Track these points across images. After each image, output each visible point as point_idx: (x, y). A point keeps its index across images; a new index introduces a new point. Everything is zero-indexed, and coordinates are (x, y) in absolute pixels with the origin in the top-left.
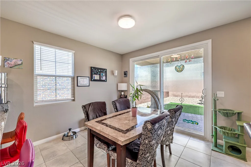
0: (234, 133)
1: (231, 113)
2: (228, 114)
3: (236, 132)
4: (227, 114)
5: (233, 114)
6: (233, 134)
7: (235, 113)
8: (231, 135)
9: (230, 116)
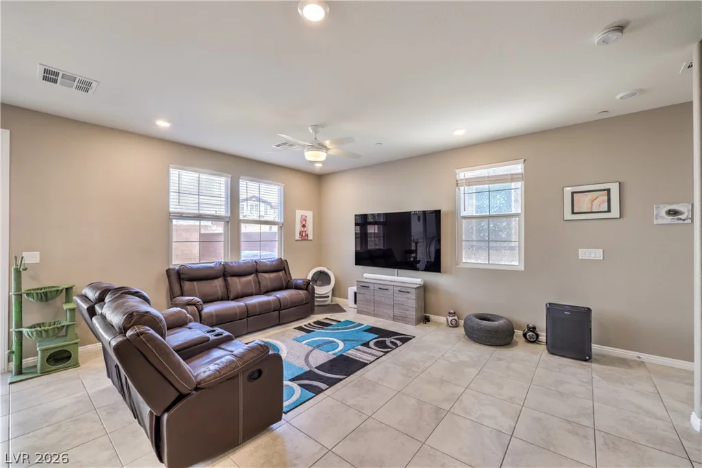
0: (59, 326)
1: (54, 291)
2: (49, 294)
3: (62, 324)
4: (45, 296)
5: (58, 292)
6: (56, 329)
7: (62, 290)
8: (54, 331)
9: (52, 299)
